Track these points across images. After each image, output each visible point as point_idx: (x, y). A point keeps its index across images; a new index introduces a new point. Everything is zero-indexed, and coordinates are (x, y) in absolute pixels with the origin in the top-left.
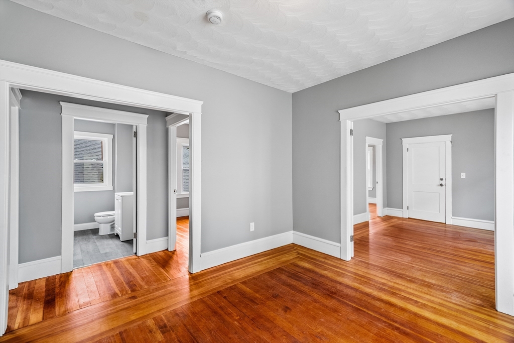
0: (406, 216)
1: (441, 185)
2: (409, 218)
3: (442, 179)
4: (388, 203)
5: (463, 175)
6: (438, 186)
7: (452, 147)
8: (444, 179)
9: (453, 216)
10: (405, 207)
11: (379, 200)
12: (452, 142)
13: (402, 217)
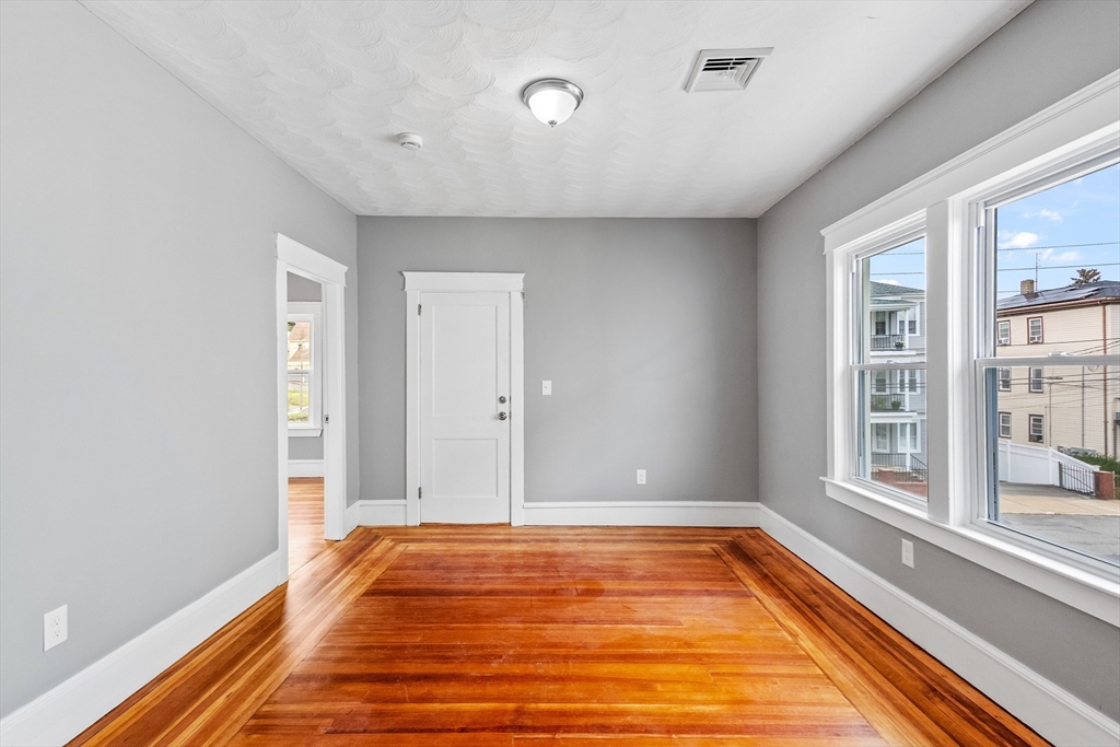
0: (414, 521)
1: (502, 416)
2: (423, 525)
3: (502, 400)
4: (363, 486)
5: (547, 388)
6: (495, 418)
7: (524, 307)
8: (508, 399)
9: (526, 500)
10: (412, 490)
11: (333, 466)
12: (523, 294)
13: (403, 524)
